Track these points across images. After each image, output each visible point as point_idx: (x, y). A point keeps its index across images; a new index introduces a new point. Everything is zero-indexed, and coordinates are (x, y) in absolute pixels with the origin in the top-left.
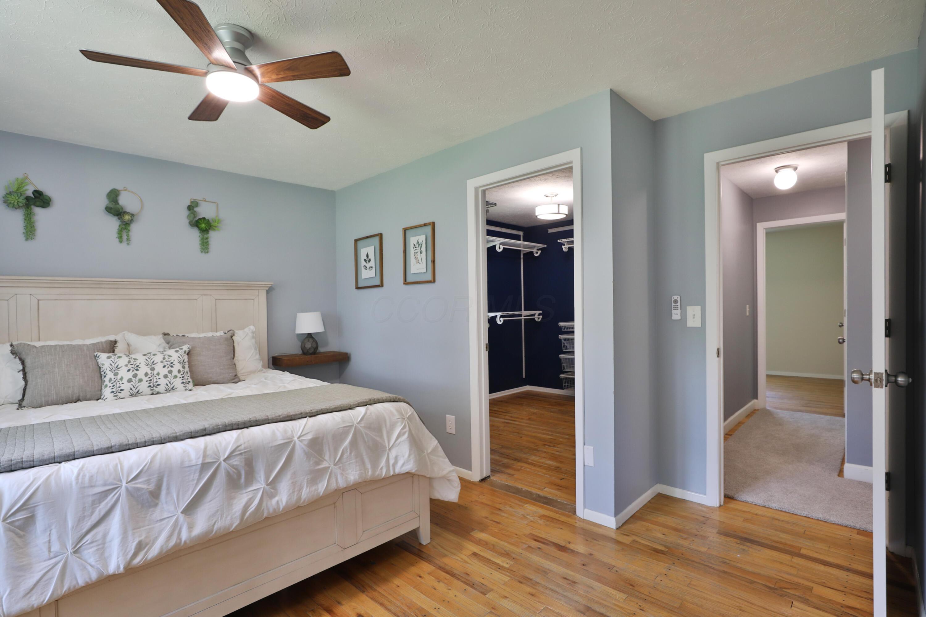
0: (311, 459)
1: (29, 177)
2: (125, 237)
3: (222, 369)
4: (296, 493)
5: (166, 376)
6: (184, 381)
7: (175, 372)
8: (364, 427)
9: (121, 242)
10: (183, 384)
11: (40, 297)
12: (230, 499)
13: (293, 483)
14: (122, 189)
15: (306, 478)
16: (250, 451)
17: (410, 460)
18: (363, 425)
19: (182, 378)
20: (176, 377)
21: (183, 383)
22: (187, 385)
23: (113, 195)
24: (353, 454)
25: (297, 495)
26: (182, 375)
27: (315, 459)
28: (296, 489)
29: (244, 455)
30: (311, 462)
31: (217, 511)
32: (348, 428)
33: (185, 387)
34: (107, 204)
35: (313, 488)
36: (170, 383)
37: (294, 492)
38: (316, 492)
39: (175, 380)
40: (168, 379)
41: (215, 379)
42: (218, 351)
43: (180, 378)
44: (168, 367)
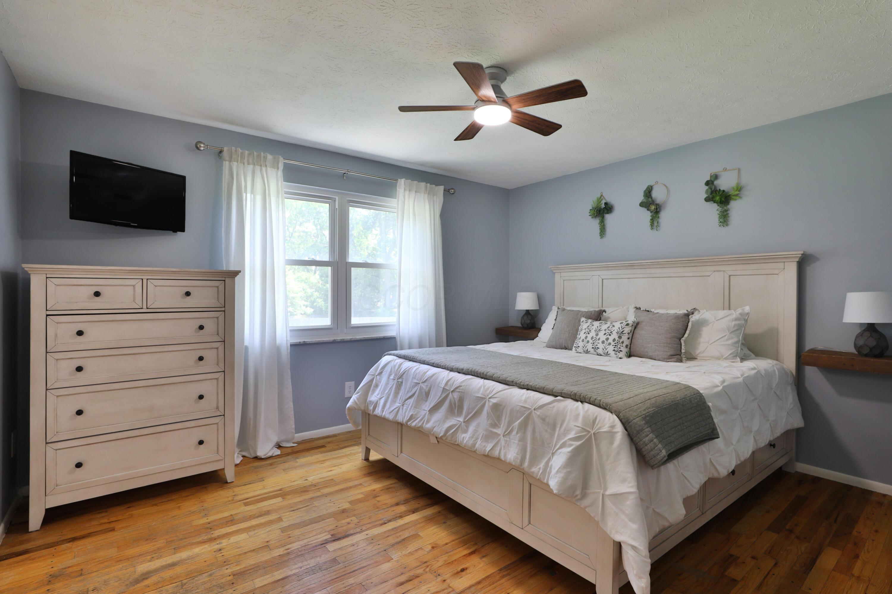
0: (490, 420)
1: (604, 195)
2: (656, 224)
3: (657, 346)
4: (473, 439)
5: (603, 342)
6: (615, 349)
7: (611, 340)
8: (539, 416)
9: (652, 229)
10: (614, 352)
11: (603, 277)
12: (446, 418)
13: (475, 430)
14: (654, 183)
15: (483, 433)
16: (464, 392)
17: (556, 477)
18: (538, 413)
19: (614, 346)
20: (610, 344)
21: (614, 350)
22: (617, 353)
23: (648, 192)
24: (518, 435)
25: (474, 441)
26: (615, 343)
27: (491, 421)
28: (475, 437)
29: (460, 393)
30: (489, 422)
31: (438, 421)
32: (525, 409)
33: (616, 354)
34: (643, 200)
35: (484, 444)
36: (605, 348)
37: (472, 437)
38: (484, 448)
39: (608, 346)
40: (604, 344)
41: (650, 354)
42: (660, 328)
43: (613, 346)
44: (607, 335)
